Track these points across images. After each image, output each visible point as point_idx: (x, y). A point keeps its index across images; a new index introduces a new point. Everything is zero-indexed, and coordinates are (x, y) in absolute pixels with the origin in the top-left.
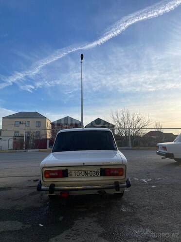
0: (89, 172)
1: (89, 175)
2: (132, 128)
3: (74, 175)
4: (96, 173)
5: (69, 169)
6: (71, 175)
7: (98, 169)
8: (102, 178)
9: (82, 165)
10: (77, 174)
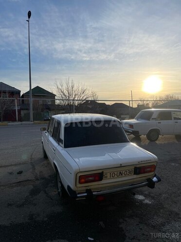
0: (124, 172)
1: (123, 175)
2: (76, 99)
3: (109, 177)
4: (130, 172)
5: (105, 171)
6: (106, 177)
7: (133, 168)
8: (135, 176)
9: (120, 166)
10: (113, 176)
